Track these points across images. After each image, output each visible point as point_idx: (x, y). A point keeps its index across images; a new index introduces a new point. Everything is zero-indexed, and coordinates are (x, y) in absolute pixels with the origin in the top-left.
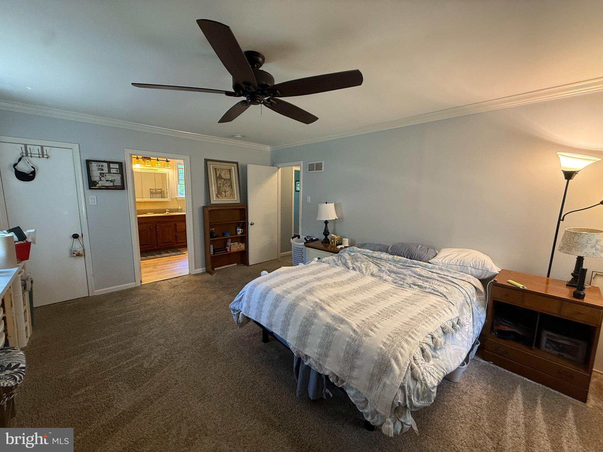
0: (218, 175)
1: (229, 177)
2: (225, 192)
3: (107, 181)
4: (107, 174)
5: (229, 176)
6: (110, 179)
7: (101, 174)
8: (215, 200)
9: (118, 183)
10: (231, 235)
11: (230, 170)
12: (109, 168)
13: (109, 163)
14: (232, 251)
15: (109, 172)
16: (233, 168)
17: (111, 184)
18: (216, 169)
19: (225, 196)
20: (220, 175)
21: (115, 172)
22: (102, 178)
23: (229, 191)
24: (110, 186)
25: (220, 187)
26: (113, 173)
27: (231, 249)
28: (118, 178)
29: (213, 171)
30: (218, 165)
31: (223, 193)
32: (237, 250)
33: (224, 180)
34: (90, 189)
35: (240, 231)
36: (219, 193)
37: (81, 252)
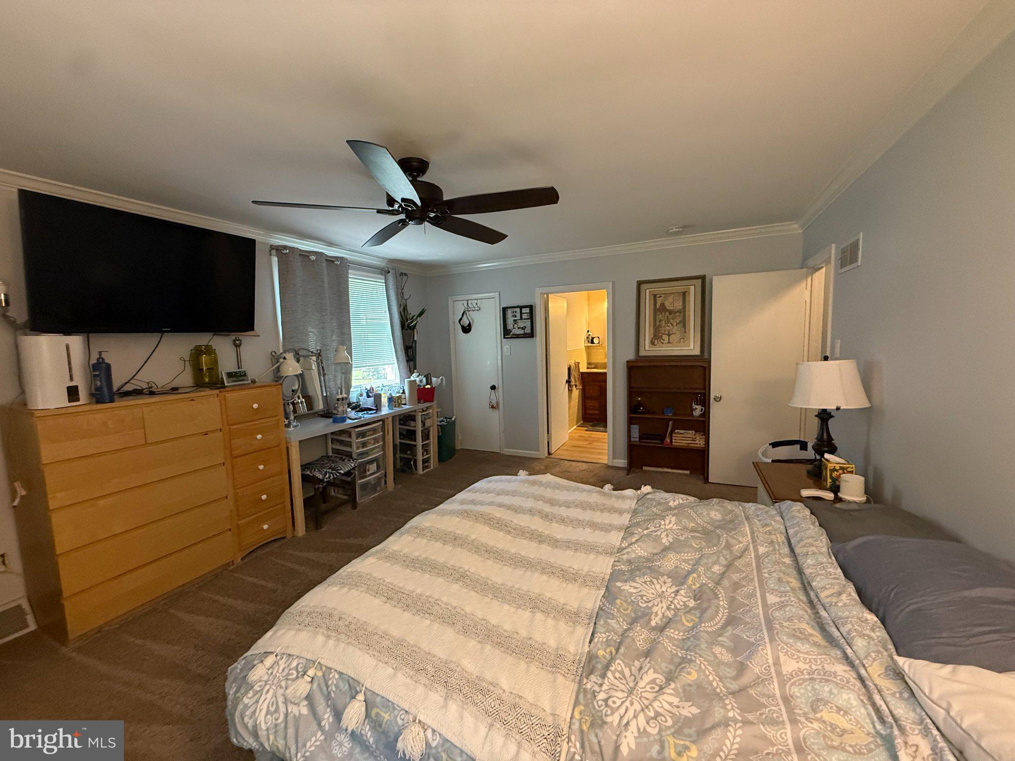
0: (658, 306)
1: (681, 307)
2: (669, 335)
3: (519, 328)
4: (519, 321)
5: (681, 304)
6: (522, 326)
7: (514, 320)
8: (648, 349)
9: (528, 331)
10: (674, 414)
11: (684, 294)
12: (521, 313)
13: (521, 307)
14: (673, 444)
15: (521, 318)
16: (692, 288)
17: (522, 332)
18: (655, 296)
19: (669, 342)
20: (663, 304)
21: (526, 317)
22: (516, 326)
23: (677, 333)
24: (521, 334)
25: (660, 326)
26: (525, 319)
27: (673, 441)
28: (528, 323)
29: (650, 301)
30: (659, 288)
31: (666, 337)
32: (686, 445)
33: (670, 314)
34: (504, 338)
35: (698, 410)
36: (657, 337)
37: (495, 405)
